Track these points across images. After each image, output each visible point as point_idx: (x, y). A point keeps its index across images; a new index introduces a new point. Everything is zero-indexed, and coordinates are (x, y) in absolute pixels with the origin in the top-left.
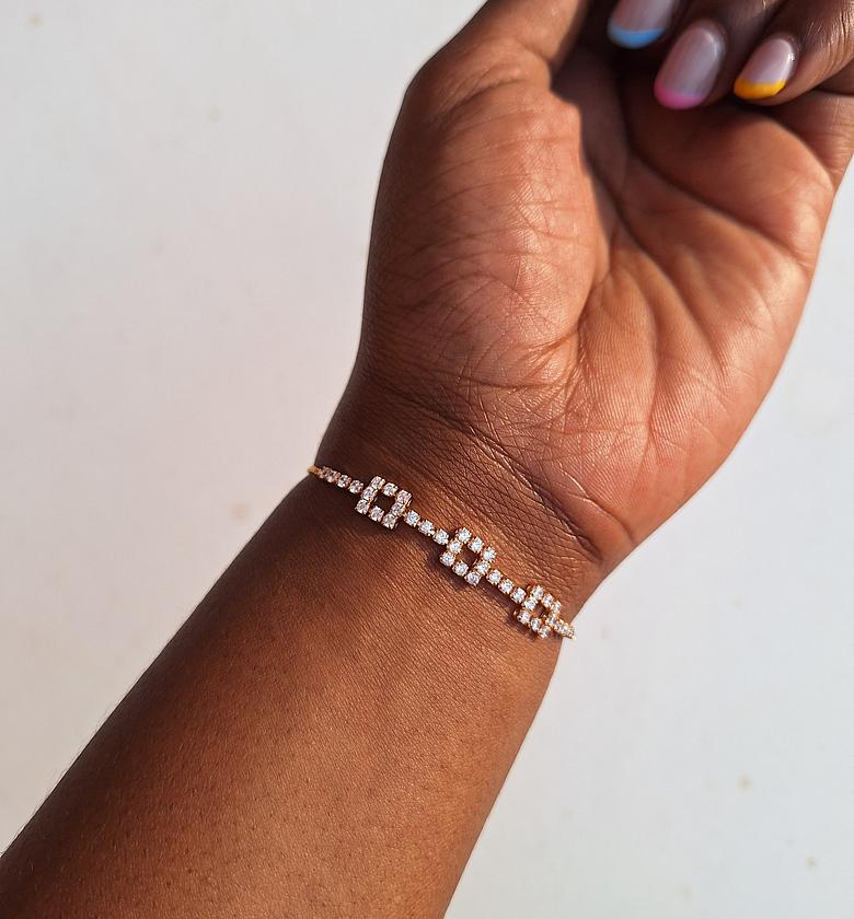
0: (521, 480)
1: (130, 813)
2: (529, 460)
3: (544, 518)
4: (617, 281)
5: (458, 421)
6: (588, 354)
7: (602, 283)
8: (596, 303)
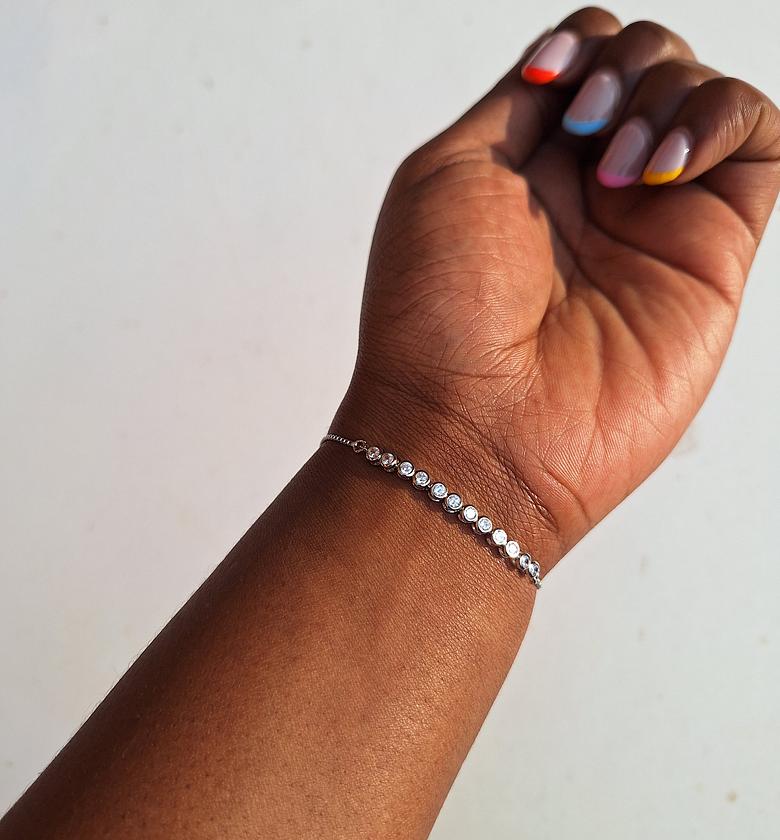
0: (489, 454)
1: (158, 726)
2: (496, 437)
3: (509, 487)
4: (571, 304)
5: (437, 404)
6: (545, 355)
7: (560, 305)
8: (552, 319)
